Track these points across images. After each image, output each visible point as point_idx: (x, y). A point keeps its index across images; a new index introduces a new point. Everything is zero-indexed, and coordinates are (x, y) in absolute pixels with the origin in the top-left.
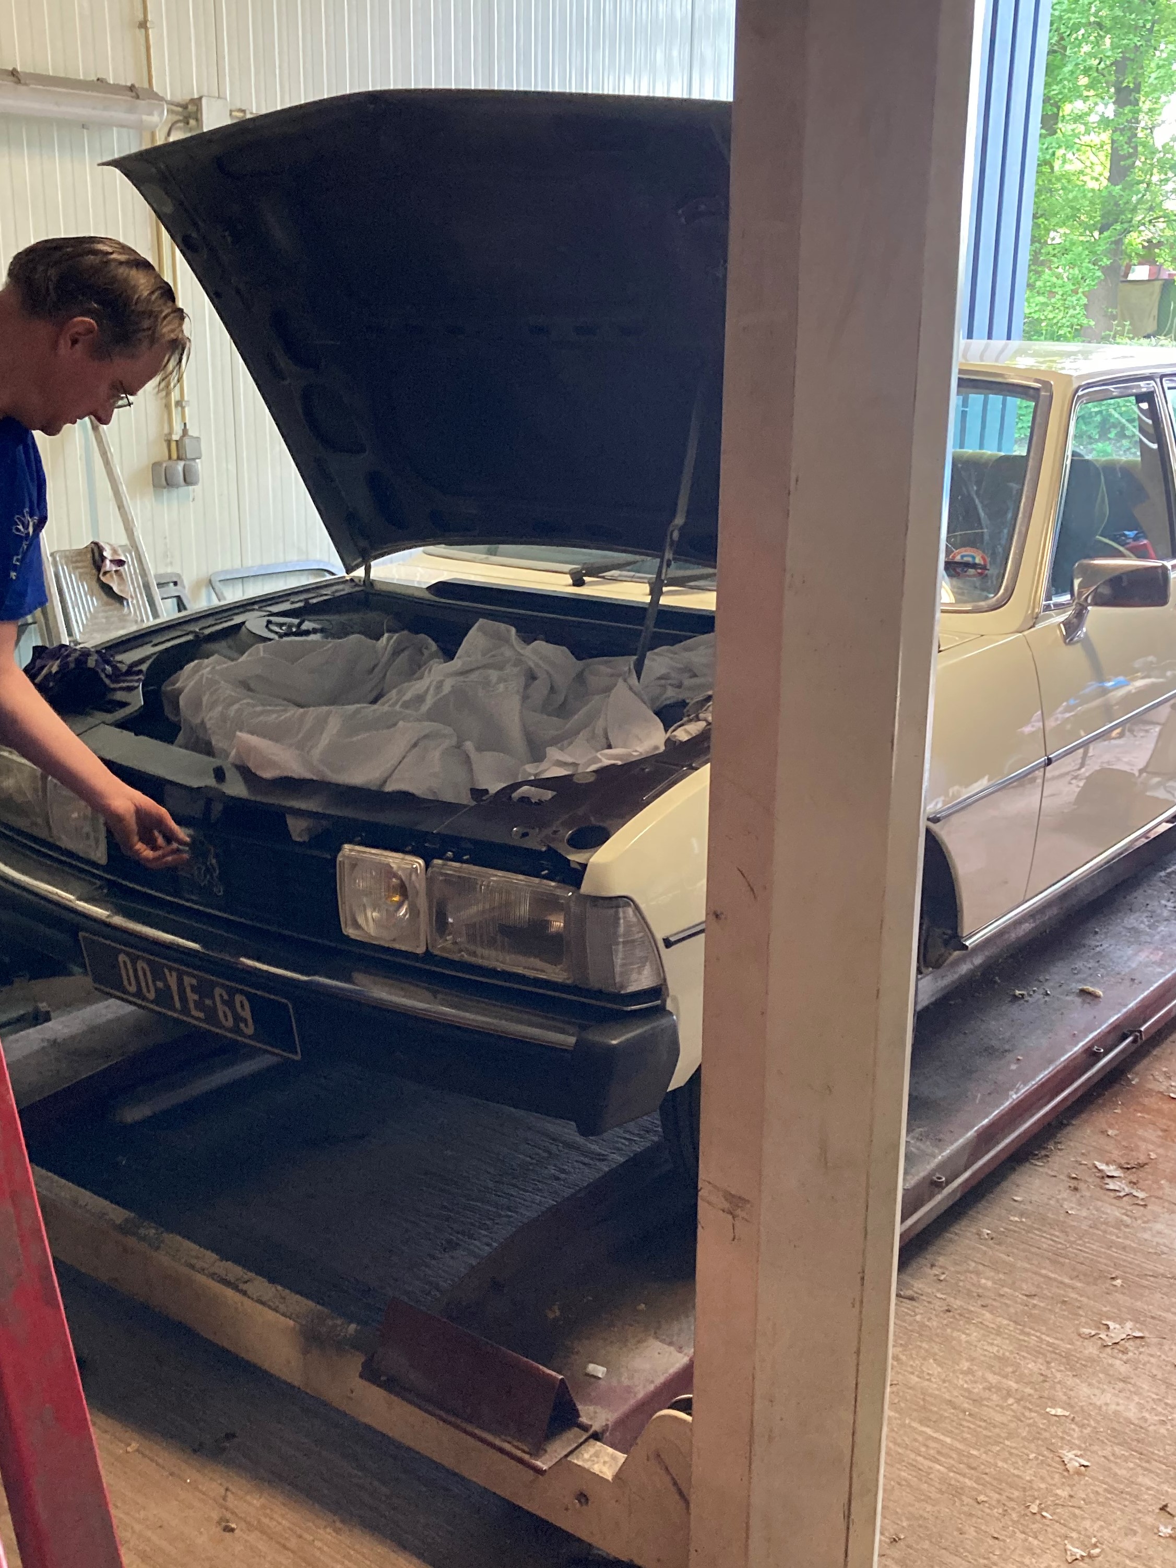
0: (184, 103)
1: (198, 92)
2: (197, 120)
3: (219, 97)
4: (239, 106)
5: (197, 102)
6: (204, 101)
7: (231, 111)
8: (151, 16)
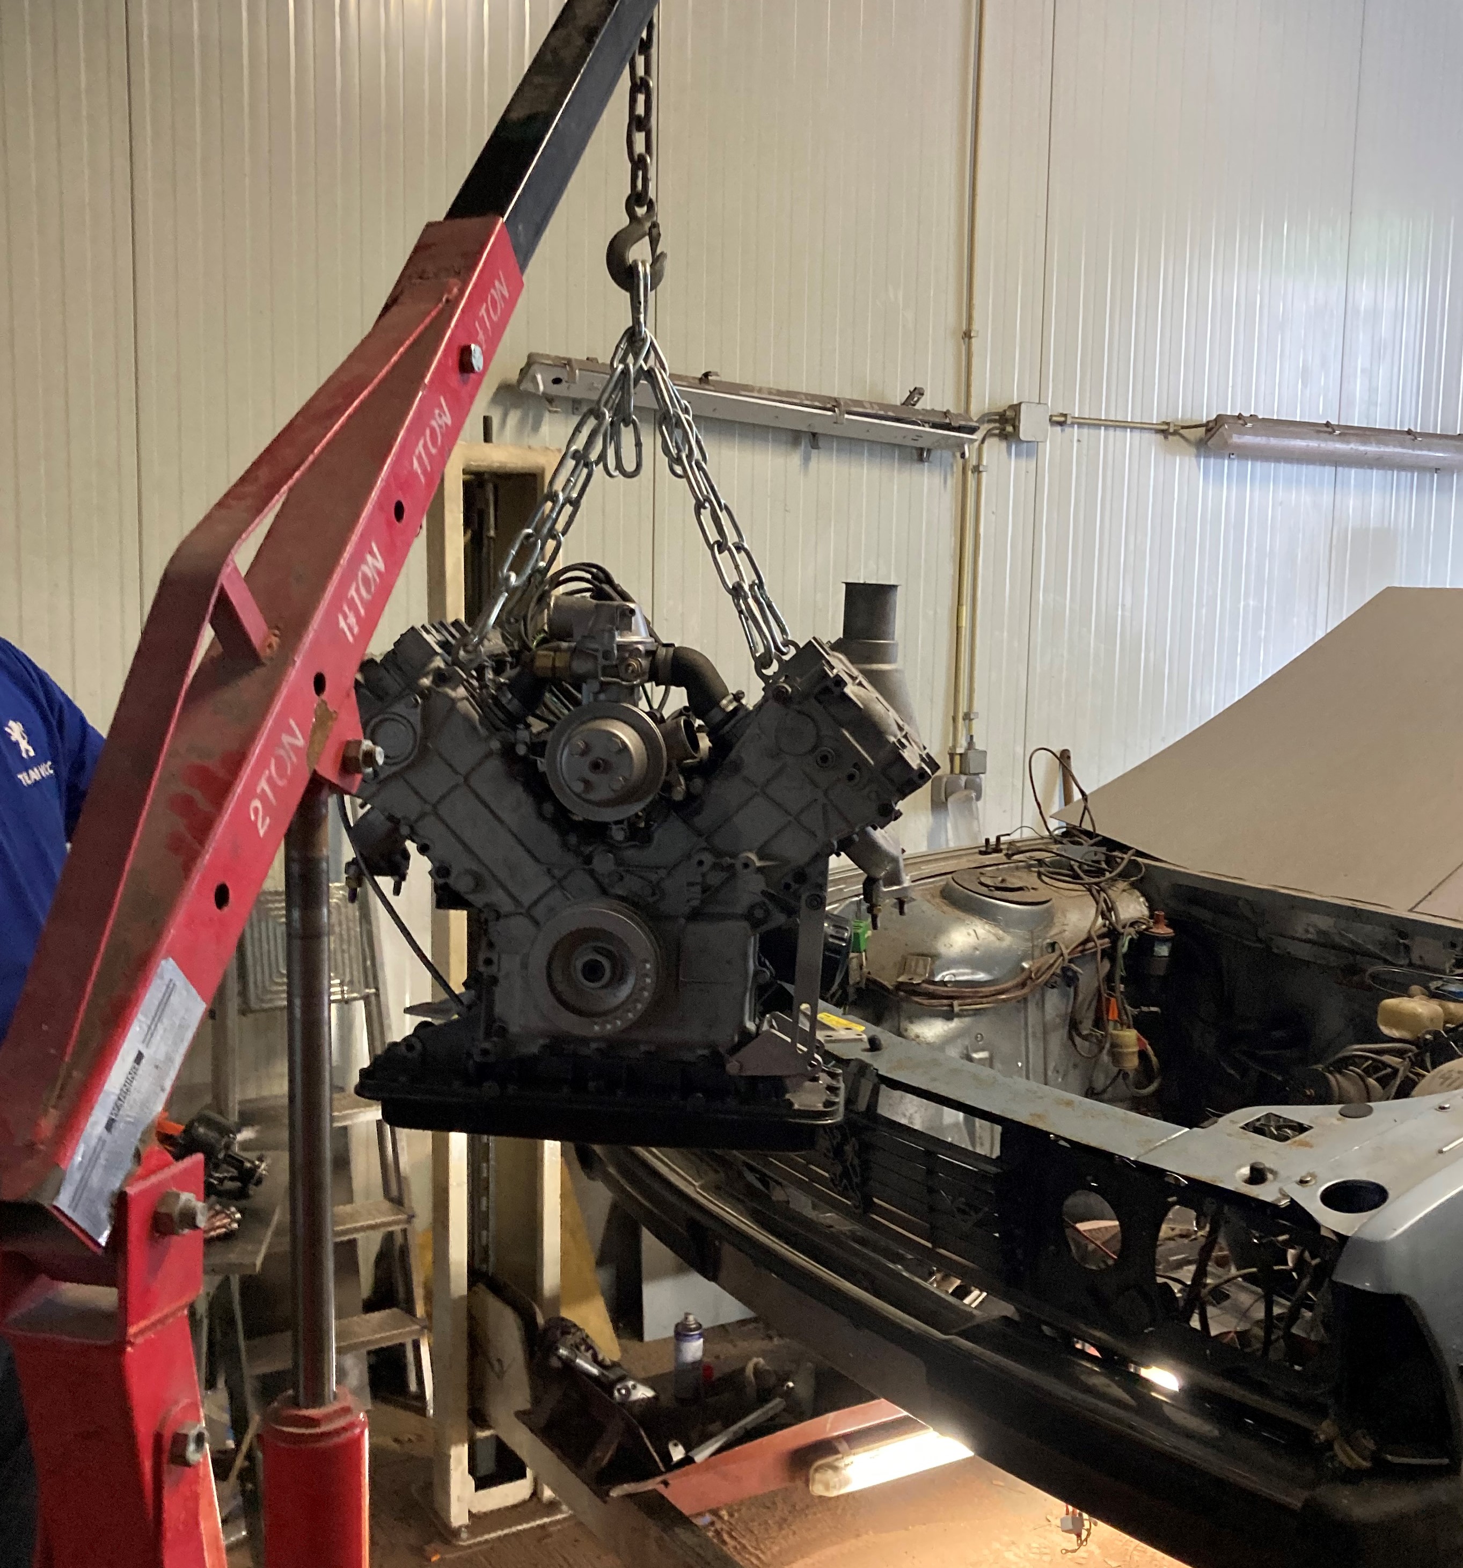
0: (1000, 411)
1: (1018, 397)
2: (1015, 427)
3: (1039, 403)
4: (1061, 411)
5: (1016, 408)
6: (1023, 407)
7: (1051, 416)
8: (976, 326)
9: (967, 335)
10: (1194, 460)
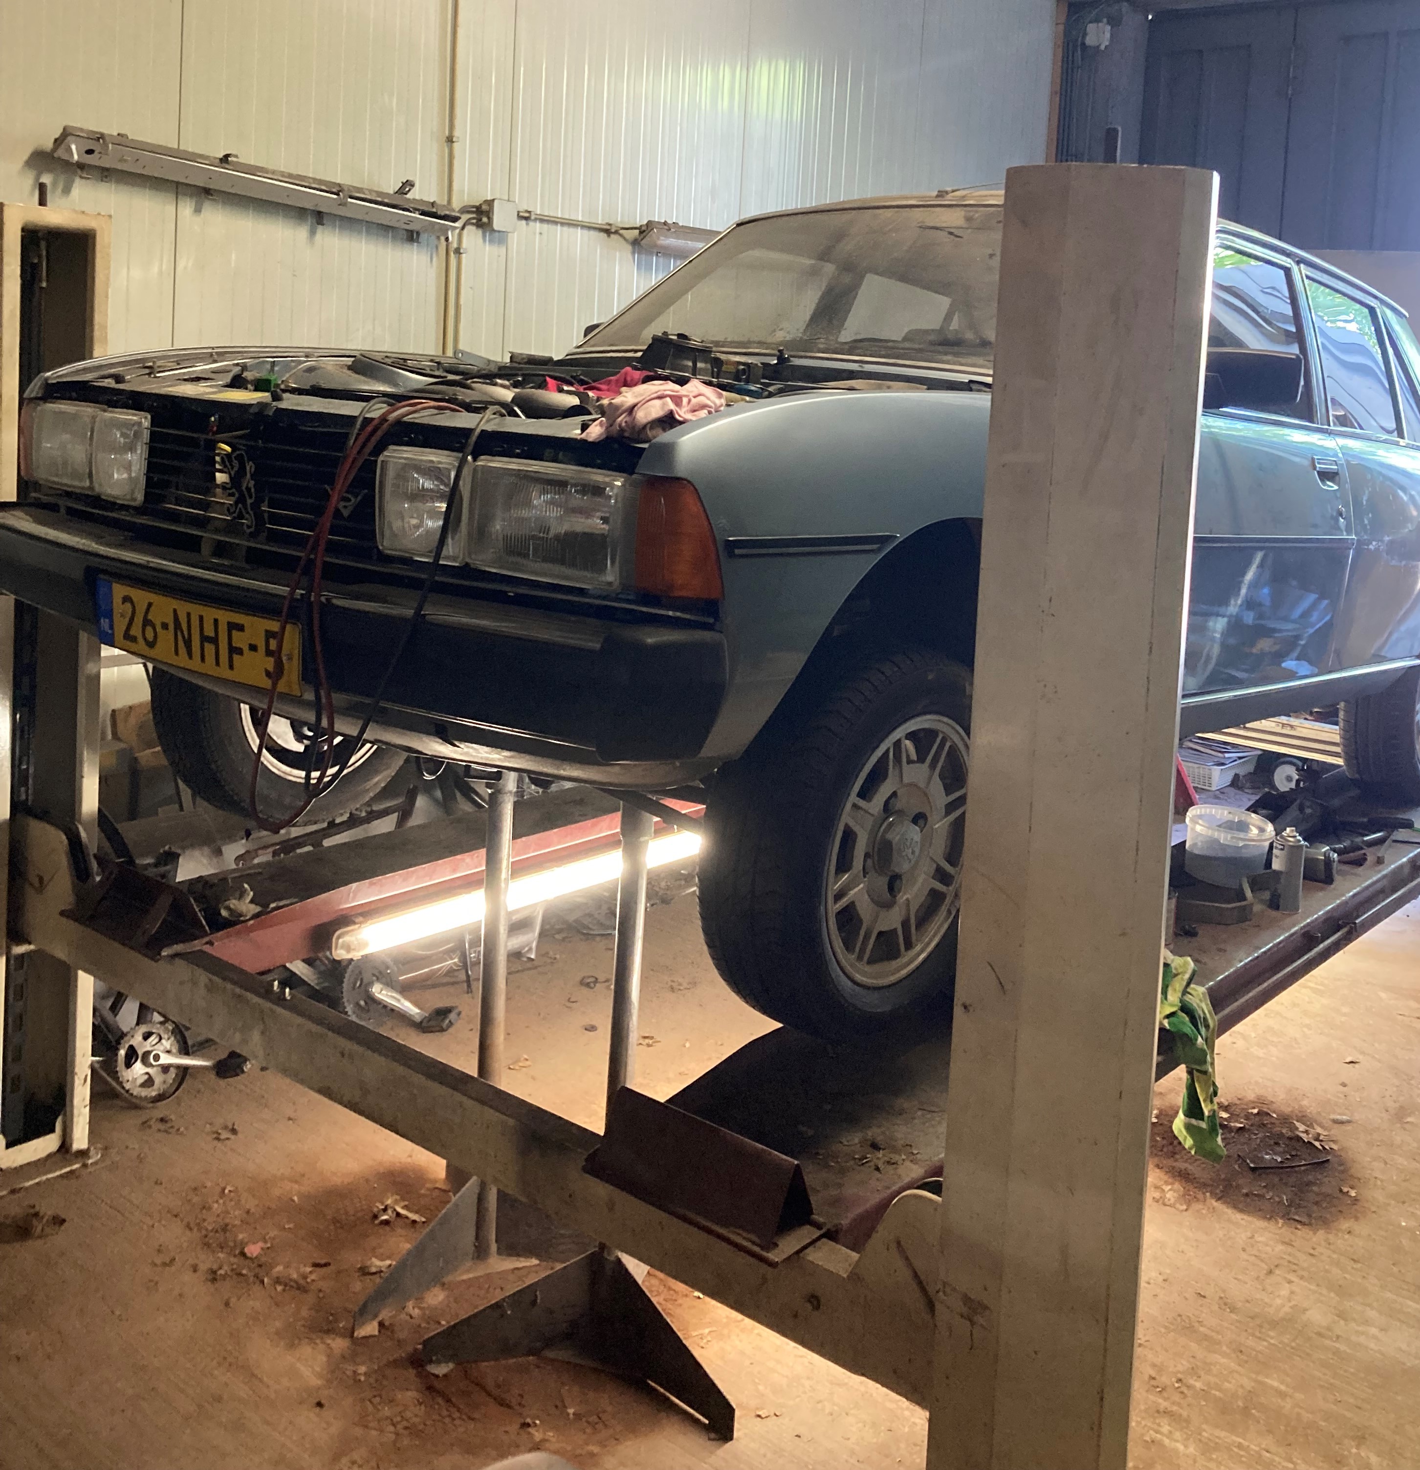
0: (478, 204)
1: (491, 195)
2: (489, 218)
3: (509, 200)
4: (526, 208)
5: (491, 203)
6: (496, 203)
7: (518, 212)
8: (457, 133)
9: (450, 140)
10: (630, 256)
